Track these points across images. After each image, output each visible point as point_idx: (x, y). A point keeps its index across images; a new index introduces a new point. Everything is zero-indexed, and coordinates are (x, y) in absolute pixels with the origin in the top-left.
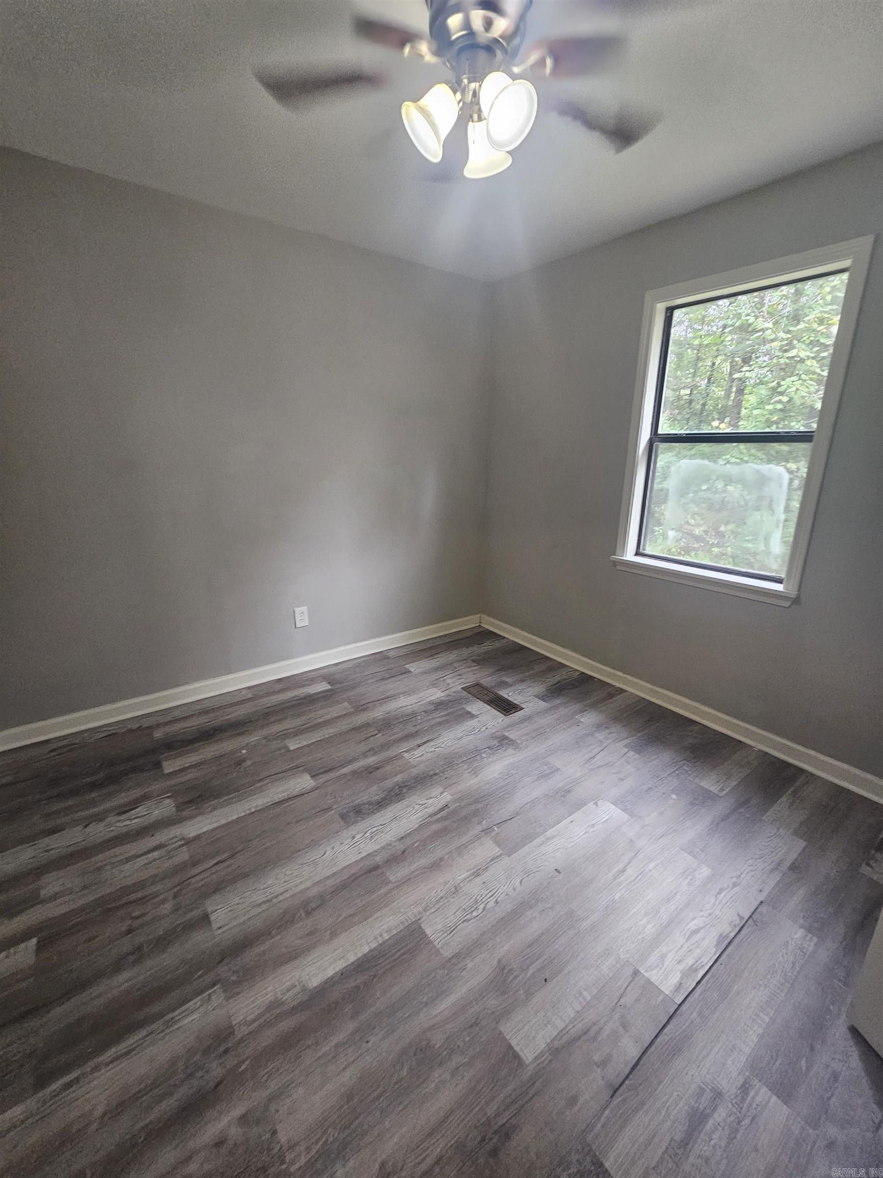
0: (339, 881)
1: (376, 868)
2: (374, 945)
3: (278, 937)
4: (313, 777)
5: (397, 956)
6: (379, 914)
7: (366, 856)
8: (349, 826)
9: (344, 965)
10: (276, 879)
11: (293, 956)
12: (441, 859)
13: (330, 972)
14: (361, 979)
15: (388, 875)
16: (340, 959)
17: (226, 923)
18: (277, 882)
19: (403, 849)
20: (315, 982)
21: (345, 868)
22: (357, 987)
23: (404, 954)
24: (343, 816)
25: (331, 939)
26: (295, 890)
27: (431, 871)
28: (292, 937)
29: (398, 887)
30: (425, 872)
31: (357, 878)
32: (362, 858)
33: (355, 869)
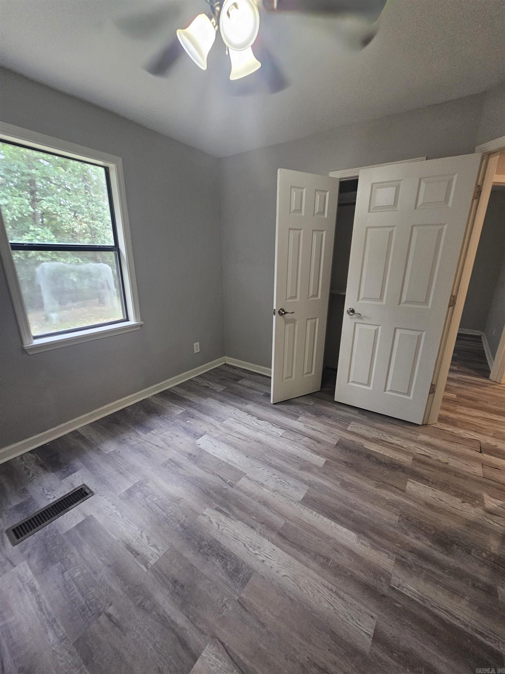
0: (299, 553)
1: (280, 534)
2: (321, 517)
3: (350, 569)
4: (195, 658)
5: (320, 505)
6: (306, 521)
7: (275, 544)
8: (254, 571)
9: (338, 525)
10: (320, 601)
11: (351, 553)
12: (260, 502)
13: (345, 530)
14: (339, 516)
15: (282, 526)
16: (337, 529)
17: (367, 615)
18: (322, 599)
19: (261, 524)
20: (353, 534)
21: (289, 554)
22: (342, 515)
23: (317, 502)
24: (245, 582)
25: (332, 538)
26: (320, 579)
27: (269, 504)
28: (345, 561)
29: (287, 518)
30: (272, 508)
31: (292, 542)
32: (278, 546)
33: (287, 547)
